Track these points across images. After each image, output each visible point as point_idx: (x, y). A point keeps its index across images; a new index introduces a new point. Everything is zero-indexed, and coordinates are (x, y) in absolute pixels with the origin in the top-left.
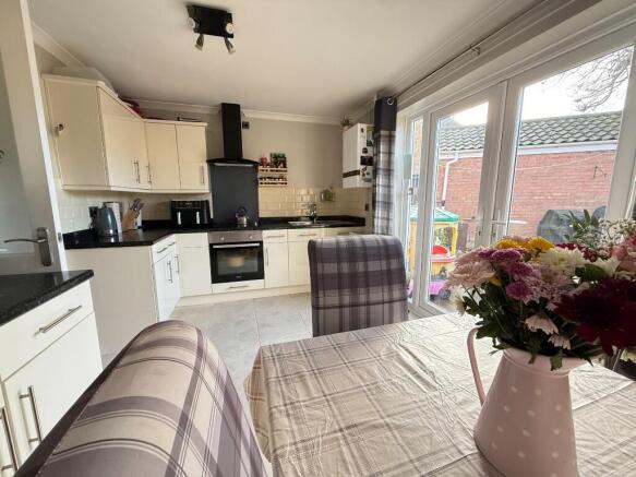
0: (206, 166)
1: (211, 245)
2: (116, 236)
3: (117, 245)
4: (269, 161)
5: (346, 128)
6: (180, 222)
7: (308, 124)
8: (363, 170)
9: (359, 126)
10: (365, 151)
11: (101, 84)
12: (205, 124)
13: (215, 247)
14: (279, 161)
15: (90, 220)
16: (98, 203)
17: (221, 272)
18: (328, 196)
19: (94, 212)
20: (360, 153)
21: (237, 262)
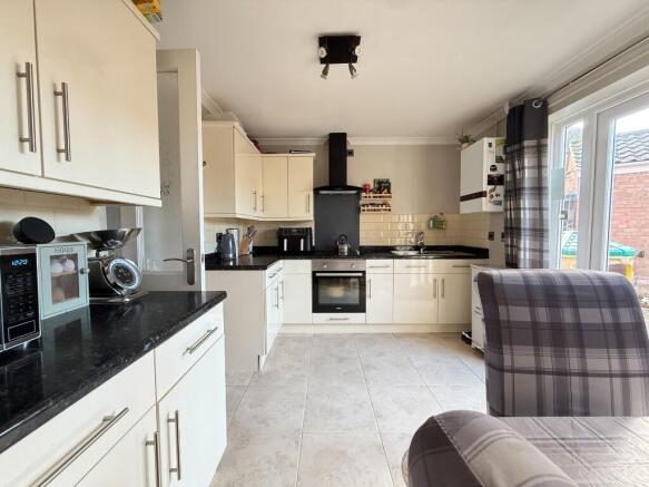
0: (312, 194)
1: (314, 273)
2: (234, 260)
3: (234, 268)
4: (372, 187)
5: (466, 144)
6: (285, 249)
7: (413, 146)
8: (491, 191)
9: (486, 140)
10: (493, 168)
11: (237, 124)
12: (314, 154)
13: (318, 274)
14: (383, 186)
15: (215, 245)
16: (222, 229)
17: (321, 301)
18: (437, 223)
19: (220, 237)
20: (487, 171)
21: (337, 293)
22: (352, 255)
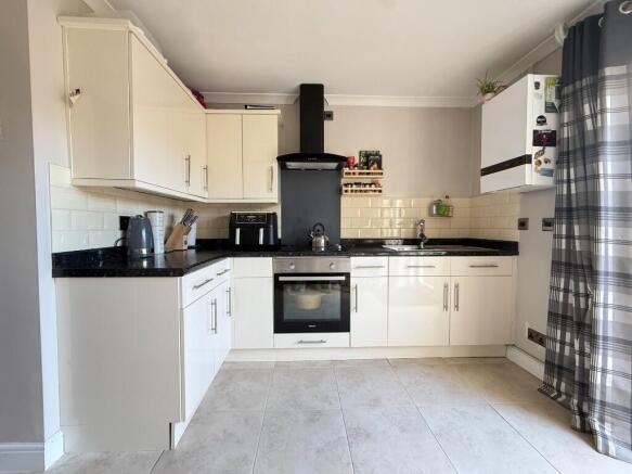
0: (276, 166)
1: (276, 276)
2: (151, 257)
3: (152, 272)
4: (357, 161)
5: (489, 95)
6: (238, 242)
7: (411, 109)
8: (538, 154)
9: (531, 79)
10: (541, 121)
12: (279, 111)
13: (281, 279)
14: (372, 160)
15: (119, 234)
16: (135, 210)
17: (287, 316)
20: (532, 126)
22: (331, 250)
